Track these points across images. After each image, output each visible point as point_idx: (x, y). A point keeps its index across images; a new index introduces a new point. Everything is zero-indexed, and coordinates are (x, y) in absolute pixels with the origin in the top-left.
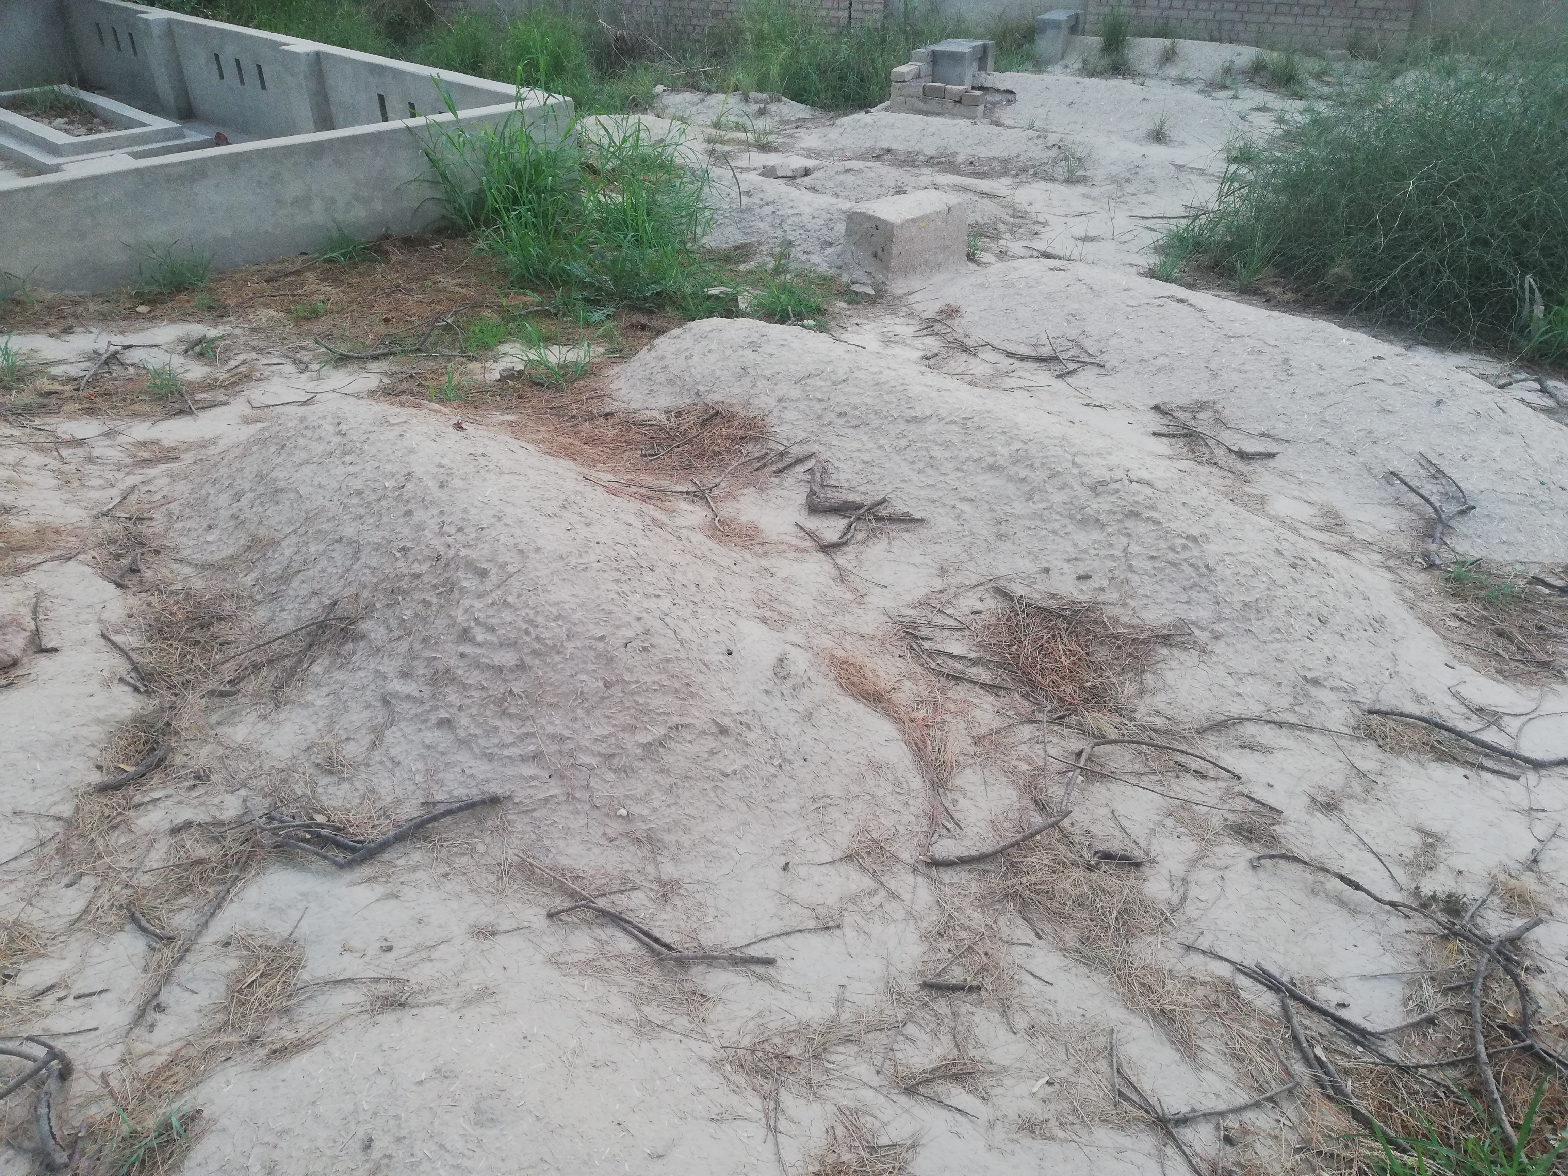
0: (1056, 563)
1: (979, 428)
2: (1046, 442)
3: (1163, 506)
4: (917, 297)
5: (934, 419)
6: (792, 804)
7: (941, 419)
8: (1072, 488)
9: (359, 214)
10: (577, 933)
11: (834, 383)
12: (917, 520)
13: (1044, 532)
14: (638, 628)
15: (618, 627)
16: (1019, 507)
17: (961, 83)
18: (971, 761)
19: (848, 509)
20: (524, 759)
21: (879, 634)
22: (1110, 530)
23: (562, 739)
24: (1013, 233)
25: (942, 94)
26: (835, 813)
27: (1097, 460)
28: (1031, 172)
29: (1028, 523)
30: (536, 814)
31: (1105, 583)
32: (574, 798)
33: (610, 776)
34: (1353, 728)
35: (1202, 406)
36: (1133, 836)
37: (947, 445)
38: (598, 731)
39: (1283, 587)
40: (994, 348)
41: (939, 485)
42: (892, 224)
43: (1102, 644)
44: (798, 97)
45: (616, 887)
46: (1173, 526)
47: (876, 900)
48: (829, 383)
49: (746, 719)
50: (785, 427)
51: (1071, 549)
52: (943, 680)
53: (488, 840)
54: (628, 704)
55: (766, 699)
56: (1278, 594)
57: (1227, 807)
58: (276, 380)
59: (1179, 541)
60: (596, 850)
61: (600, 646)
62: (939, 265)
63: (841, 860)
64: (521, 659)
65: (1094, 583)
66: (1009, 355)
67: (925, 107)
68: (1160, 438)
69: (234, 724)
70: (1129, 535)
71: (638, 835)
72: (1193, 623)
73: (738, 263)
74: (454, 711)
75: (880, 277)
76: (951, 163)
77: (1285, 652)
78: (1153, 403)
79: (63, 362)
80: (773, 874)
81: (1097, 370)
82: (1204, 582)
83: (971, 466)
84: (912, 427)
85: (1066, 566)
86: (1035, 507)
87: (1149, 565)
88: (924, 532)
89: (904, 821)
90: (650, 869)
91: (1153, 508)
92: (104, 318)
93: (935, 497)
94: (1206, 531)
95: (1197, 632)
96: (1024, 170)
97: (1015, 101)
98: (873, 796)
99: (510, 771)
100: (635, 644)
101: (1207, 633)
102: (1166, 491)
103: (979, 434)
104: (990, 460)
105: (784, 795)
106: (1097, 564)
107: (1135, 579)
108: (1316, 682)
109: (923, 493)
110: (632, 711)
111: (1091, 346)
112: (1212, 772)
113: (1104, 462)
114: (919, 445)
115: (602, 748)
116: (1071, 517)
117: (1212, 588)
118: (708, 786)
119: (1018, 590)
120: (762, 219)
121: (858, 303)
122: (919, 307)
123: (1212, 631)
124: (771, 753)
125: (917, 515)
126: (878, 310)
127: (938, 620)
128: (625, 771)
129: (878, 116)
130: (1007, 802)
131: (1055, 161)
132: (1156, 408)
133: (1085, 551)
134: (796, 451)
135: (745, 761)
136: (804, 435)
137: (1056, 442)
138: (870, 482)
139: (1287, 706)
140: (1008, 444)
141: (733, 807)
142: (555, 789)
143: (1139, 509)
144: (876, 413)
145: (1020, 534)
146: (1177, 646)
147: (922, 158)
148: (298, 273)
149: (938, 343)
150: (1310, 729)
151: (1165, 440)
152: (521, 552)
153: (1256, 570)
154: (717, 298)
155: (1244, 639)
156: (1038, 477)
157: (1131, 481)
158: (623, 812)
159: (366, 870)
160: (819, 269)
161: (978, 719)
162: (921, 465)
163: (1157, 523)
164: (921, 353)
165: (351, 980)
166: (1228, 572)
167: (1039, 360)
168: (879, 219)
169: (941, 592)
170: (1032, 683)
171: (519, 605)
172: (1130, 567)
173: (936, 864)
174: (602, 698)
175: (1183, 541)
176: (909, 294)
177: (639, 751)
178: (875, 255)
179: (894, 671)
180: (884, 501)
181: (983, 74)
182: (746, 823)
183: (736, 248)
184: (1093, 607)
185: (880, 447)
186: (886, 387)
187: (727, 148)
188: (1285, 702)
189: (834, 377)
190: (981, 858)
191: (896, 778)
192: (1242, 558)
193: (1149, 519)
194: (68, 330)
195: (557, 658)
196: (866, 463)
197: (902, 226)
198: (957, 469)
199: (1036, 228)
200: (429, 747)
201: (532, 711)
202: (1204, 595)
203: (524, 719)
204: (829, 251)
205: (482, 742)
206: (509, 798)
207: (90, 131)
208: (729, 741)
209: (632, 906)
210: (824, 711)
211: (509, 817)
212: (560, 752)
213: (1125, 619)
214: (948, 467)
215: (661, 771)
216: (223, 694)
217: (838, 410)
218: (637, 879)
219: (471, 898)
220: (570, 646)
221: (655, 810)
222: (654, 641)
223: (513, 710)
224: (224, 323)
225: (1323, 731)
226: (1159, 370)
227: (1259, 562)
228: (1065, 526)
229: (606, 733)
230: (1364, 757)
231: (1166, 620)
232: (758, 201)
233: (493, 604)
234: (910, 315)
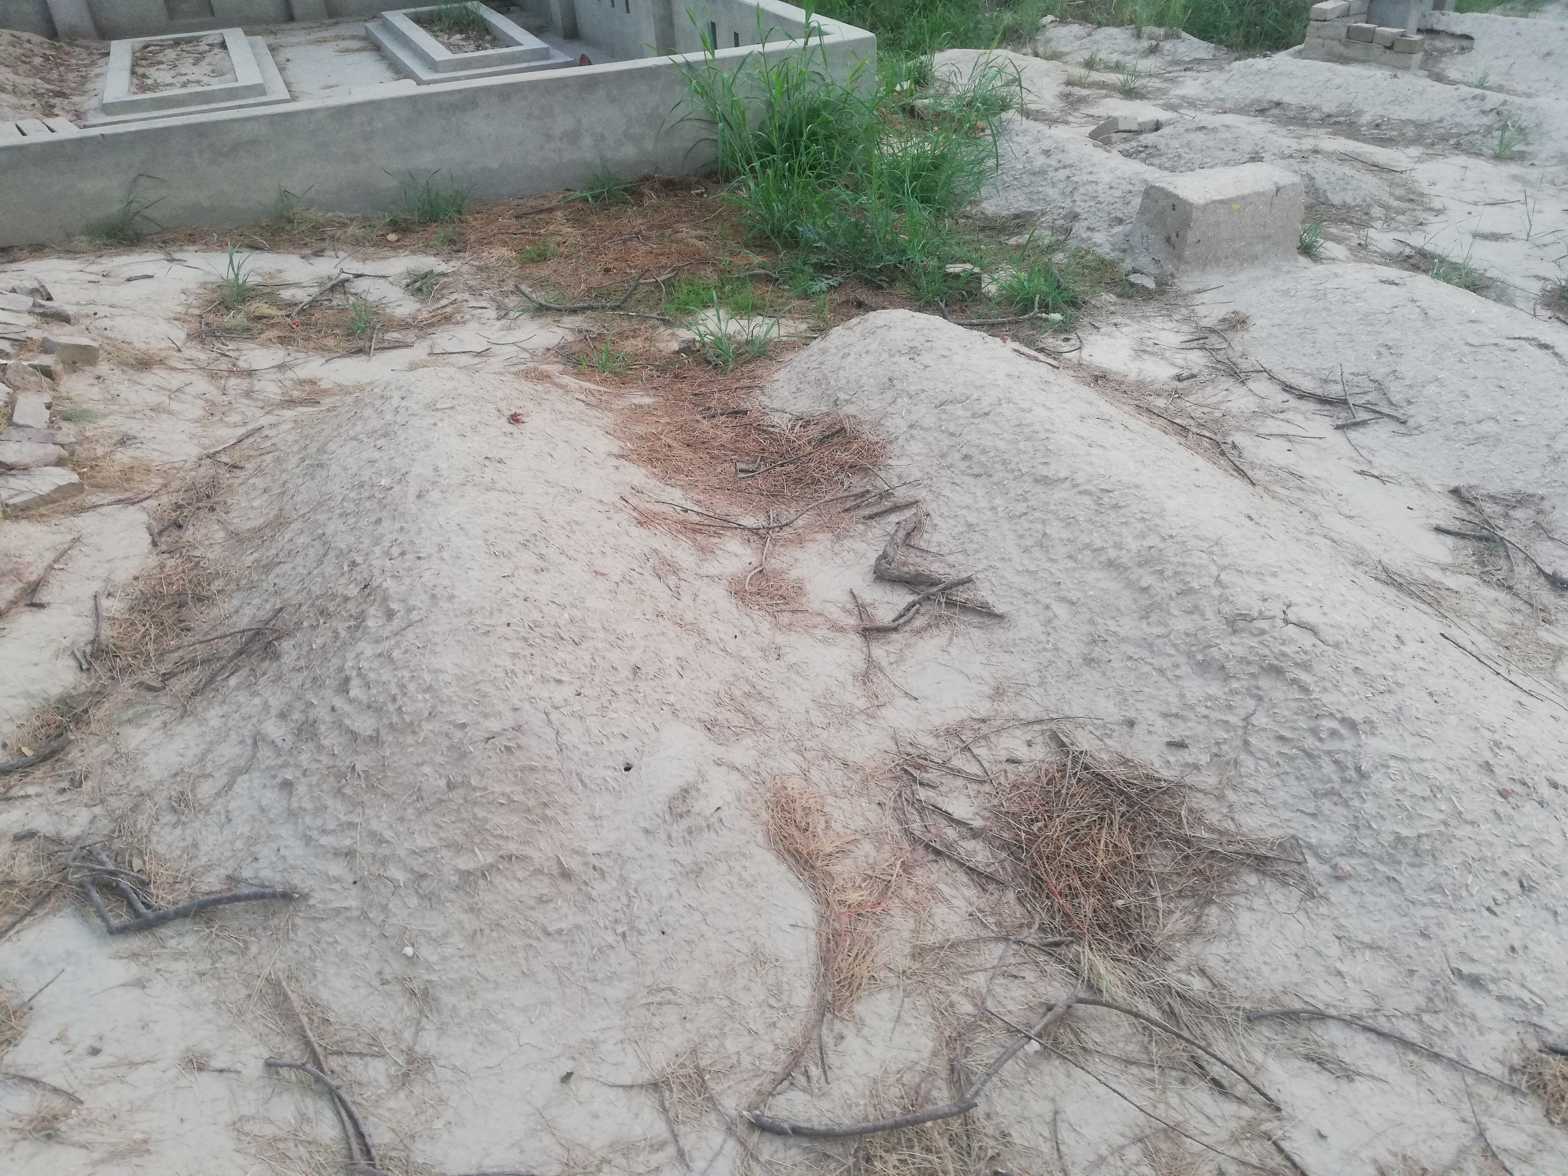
0: (1148, 715)
1: (1116, 507)
2: (1192, 543)
3: (1322, 668)
4: (1206, 297)
5: (1067, 484)
6: (616, 991)
7: (1076, 486)
8: (1203, 615)
9: (629, 152)
10: (286, 1097)
11: (974, 416)
12: (996, 616)
13: (1147, 669)
14: (509, 720)
15: (486, 716)
16: (1128, 626)
17: (1402, 24)
18: (893, 981)
19: (921, 583)
20: (337, 853)
21: (870, 766)
22: (1235, 685)
23: (381, 841)
24: (1388, 220)
25: (1369, 38)
26: (671, 1015)
27: (1251, 581)
28: (1452, 142)
29: (1131, 650)
30: (323, 925)
31: (1204, 759)
32: (367, 918)
33: (413, 901)
34: (1513, 1070)
35: (1522, 500)
36: (1068, 1161)
37: (1069, 521)
38: (422, 842)
39: (1472, 823)
40: (1272, 378)
41: (1042, 574)
42: (1191, 205)
43: (1166, 846)
44: (1203, 33)
45: (359, 1047)
46: (1326, 698)
47: (658, 1158)
48: (969, 414)
49: (605, 863)
50: (904, 462)
51: (1174, 700)
52: (921, 851)
53: (264, 941)
54: (465, 815)
55: (643, 841)
56: (1459, 833)
57: (1235, 1152)
58: (472, 325)
59: (1328, 724)
60: (363, 991)
61: (458, 734)
62: (1254, 258)
63: (642, 1086)
64: (378, 731)
65: (1187, 756)
66: (1288, 388)
67: (1346, 52)
68: (1442, 537)
69: (139, 726)
70: (1260, 699)
71: (415, 985)
72: (1310, 847)
73: (1012, 234)
74: (298, 774)
75: (1169, 268)
76: (1351, 124)
77: (1440, 925)
78: (1454, 484)
79: (297, 285)
80: (549, 1080)
81: (1394, 426)
82: (1348, 791)
83: (1087, 557)
84: (1039, 489)
85: (1160, 722)
86: (1148, 630)
87: (1273, 748)
88: (999, 634)
89: (756, 1050)
90: (408, 1035)
91: (1306, 666)
92: (357, 242)
93: (1030, 588)
94: (1375, 717)
95: (1312, 862)
96: (1444, 138)
97: (1471, 48)
98: (733, 1002)
99: (319, 865)
100: (501, 742)
101: (1327, 868)
102: (1337, 646)
103: (1113, 514)
104: (1112, 553)
105: (613, 977)
106: (1201, 729)
107: (1248, 763)
108: (1475, 982)
109: (1018, 580)
110: (465, 826)
111: (1397, 392)
112: (1241, 1089)
113: (1260, 587)
114: (1037, 514)
115: (417, 863)
116: (1190, 655)
117: (1356, 803)
118: (518, 942)
119: (1084, 741)
120: (1054, 185)
121: (1130, 297)
122: (1201, 311)
123: (1335, 867)
124: (620, 915)
125: (999, 609)
126: (1150, 309)
127: (959, 762)
128: (430, 899)
129: (1282, 59)
130: (914, 1056)
131: (1489, 129)
132: (1455, 492)
133: (1192, 708)
134: (902, 494)
135: (581, 919)
136: (918, 475)
137: (1206, 545)
138: (965, 552)
139: (1411, 1009)
140: (1143, 536)
141: (540, 978)
142: (352, 900)
143: (1286, 664)
144: (1004, 462)
145: (1116, 664)
146: (1273, 876)
147: (1316, 115)
148: (551, 210)
149: (1203, 361)
150: (1436, 1057)
151: (1450, 540)
152: (433, 596)
153: (1436, 789)
154: (956, 276)
155: (1381, 890)
156: (1166, 588)
157: (1287, 622)
158: (409, 951)
159: (135, 943)
160: (1099, 251)
161: (937, 920)
162: (1029, 542)
163: (1305, 689)
164: (1175, 371)
165: (35, 1082)
166: (1388, 785)
167: (1323, 400)
168: (1176, 197)
169: (984, 721)
170: (1038, 883)
171: (400, 664)
172: (1246, 743)
173: (760, 1126)
174: (440, 801)
175: (1334, 724)
176: (1199, 292)
177: (454, 879)
178: (1168, 240)
179: (860, 823)
180: (969, 580)
181: (1437, 13)
182: (547, 1003)
183: (1017, 216)
184: (1174, 790)
185: (993, 508)
186: (1027, 431)
187: (1085, 92)
188: (1410, 1002)
189: (977, 407)
190: (828, 1136)
191: (779, 984)
192: (1417, 767)
193: (1294, 681)
194: (319, 253)
195: (410, 740)
196: (970, 525)
197: (1205, 208)
198: (1070, 557)
199: (1422, 216)
200: (262, 810)
201: (366, 798)
202: (1341, 810)
203: (356, 804)
204: (1118, 229)
205: (308, 819)
206: (305, 897)
207: (478, 48)
208: (568, 888)
209: (364, 1079)
210: (723, 867)
211: (298, 921)
212: (374, 856)
213: (1213, 818)
214: (1061, 551)
215: (471, 910)
216: (150, 689)
217: (965, 451)
218: (387, 1041)
219: (209, 1012)
220: (427, 726)
221: (444, 959)
222: (523, 741)
223: (348, 791)
224: (458, 259)
225: (1457, 1065)
226: (1480, 439)
227: (1443, 778)
228: (1177, 666)
229: (428, 845)
230: (1510, 1123)
231: (1273, 834)
232: (1054, 163)
233: (380, 655)
234: (1187, 320)
